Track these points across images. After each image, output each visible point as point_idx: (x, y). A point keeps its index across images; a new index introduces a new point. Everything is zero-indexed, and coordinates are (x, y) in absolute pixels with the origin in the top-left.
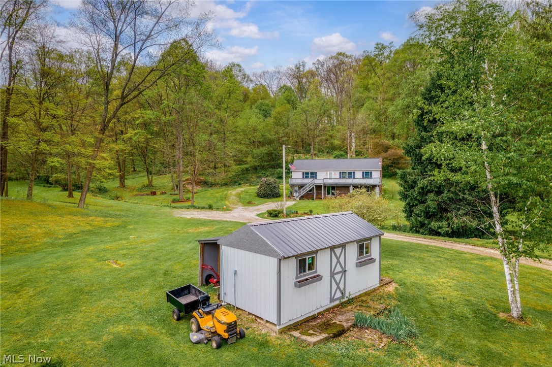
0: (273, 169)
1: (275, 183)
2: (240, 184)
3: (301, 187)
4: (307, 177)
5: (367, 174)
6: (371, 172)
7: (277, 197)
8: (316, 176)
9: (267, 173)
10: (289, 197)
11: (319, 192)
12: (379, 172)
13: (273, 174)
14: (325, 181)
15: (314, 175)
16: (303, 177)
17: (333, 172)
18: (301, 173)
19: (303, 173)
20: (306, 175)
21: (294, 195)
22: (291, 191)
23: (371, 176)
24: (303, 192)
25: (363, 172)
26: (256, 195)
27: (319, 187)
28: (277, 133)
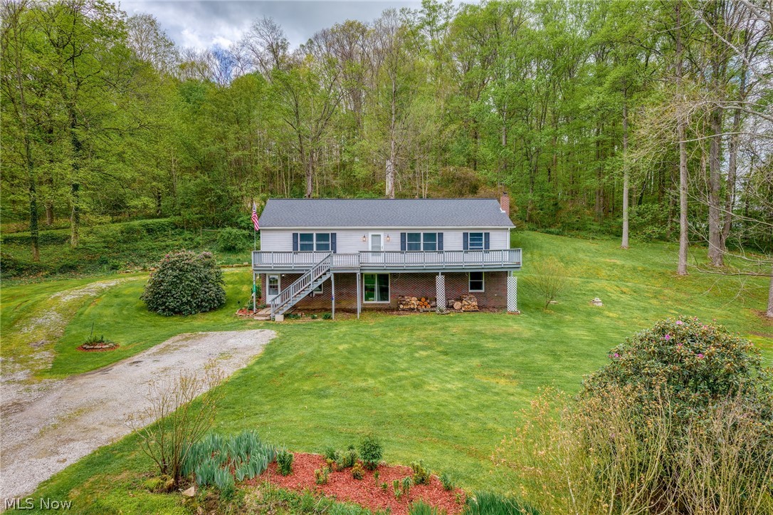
0: (212, 228)
1: (209, 265)
2: (115, 268)
3: (290, 278)
4: (307, 248)
5: (476, 240)
6: (487, 235)
7: (212, 309)
8: (334, 244)
9: (198, 239)
10: (251, 309)
11: (345, 291)
12: (508, 234)
13: (214, 241)
14: (364, 258)
15: (327, 242)
16: (295, 247)
17: (382, 234)
18: (289, 236)
19: (295, 236)
20: (303, 242)
21: (268, 302)
22: (258, 288)
23: (487, 246)
24: (296, 294)
25: (465, 235)
26: (142, 303)
27: (345, 280)
28: (222, 138)
